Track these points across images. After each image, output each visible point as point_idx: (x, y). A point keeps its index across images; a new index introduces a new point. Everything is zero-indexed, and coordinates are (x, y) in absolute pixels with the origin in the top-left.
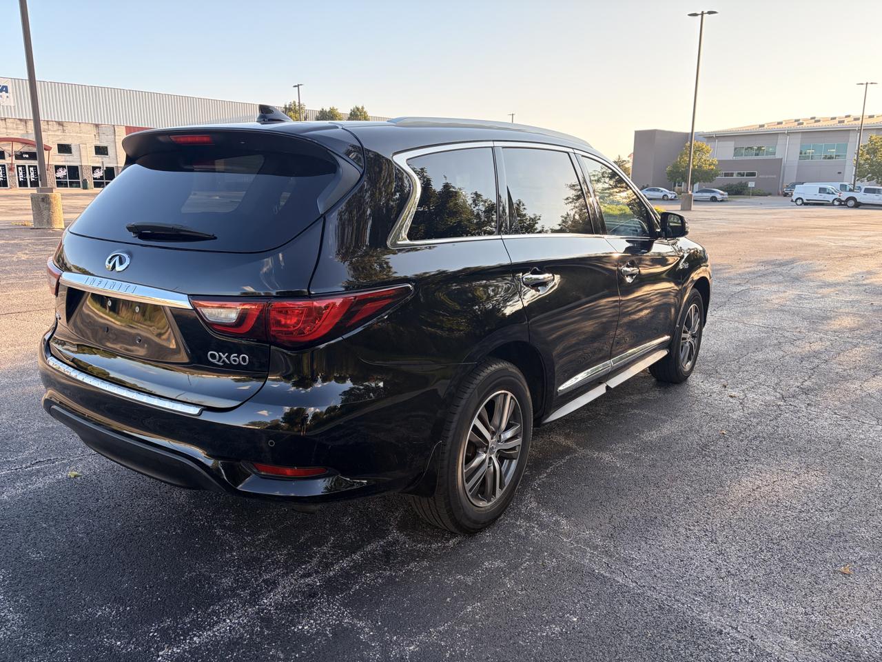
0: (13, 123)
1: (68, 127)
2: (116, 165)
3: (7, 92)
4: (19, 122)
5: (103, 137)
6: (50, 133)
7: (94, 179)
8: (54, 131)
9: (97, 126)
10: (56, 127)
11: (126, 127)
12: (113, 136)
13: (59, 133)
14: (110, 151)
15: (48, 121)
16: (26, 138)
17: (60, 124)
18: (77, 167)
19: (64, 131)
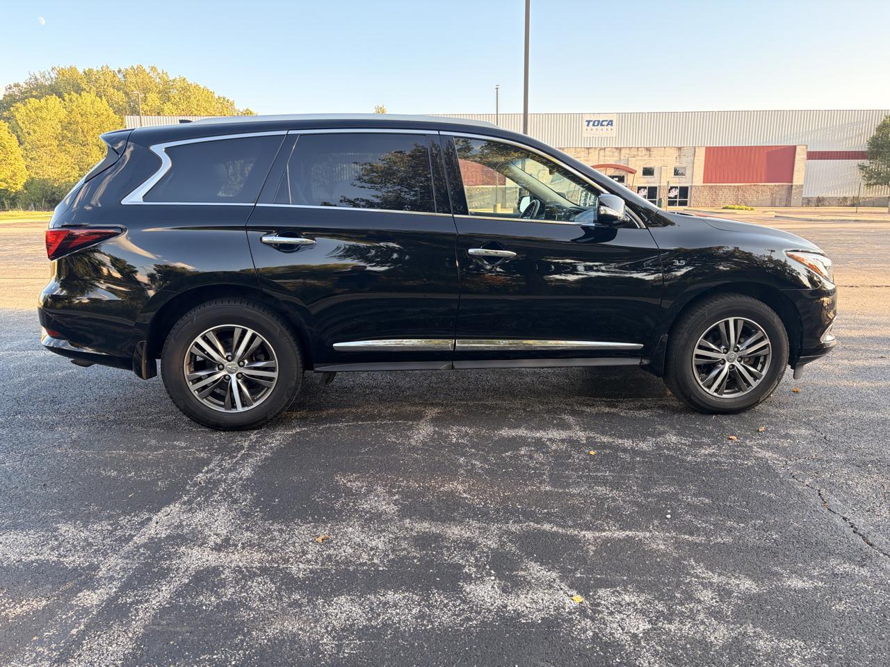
0: (610, 151)
1: (654, 152)
2: (690, 184)
3: (612, 125)
4: (615, 150)
5: (683, 159)
6: (638, 158)
7: (669, 198)
8: (642, 156)
9: (680, 149)
10: (645, 152)
11: (706, 147)
12: (692, 158)
13: (646, 158)
14: (688, 173)
15: (638, 148)
16: (618, 164)
17: (648, 149)
18: (656, 188)
19: (650, 155)
